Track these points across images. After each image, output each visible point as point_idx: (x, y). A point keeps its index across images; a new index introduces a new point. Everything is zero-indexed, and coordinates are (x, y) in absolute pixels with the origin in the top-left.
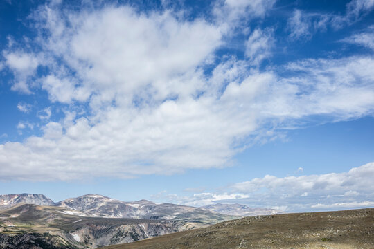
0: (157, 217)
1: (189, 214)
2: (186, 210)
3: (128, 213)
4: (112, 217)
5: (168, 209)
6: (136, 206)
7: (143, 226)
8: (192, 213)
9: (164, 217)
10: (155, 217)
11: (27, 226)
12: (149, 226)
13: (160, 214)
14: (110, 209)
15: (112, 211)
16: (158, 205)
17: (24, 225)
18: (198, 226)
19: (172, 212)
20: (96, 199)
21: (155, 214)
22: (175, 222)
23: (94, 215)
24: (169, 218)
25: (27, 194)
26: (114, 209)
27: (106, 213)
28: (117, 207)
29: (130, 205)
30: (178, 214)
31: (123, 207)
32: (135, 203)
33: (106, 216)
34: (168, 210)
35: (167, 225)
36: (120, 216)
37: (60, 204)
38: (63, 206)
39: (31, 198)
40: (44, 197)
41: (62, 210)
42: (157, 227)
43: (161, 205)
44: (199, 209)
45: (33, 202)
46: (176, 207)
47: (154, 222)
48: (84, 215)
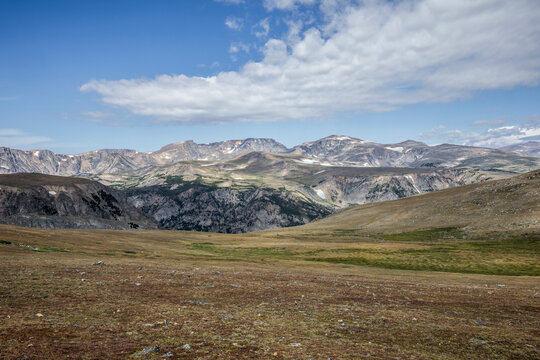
0: (431, 165)
1: (481, 159)
2: (476, 153)
3: (388, 160)
4: (366, 165)
5: (447, 151)
6: (399, 149)
7: (410, 177)
8: (485, 157)
9: (442, 165)
10: (427, 165)
11: (258, 178)
12: (419, 177)
13: (435, 160)
14: (362, 155)
15: (366, 158)
16: (433, 148)
17: (254, 178)
18: (496, 177)
19: (454, 156)
20: (343, 142)
21: (427, 160)
22: (458, 171)
23: (341, 164)
24: (448, 165)
25: (253, 139)
26: (368, 155)
27: (357, 160)
28: (370, 151)
29: (389, 148)
30: (463, 159)
31: (380, 151)
32: (396, 145)
33: (358, 165)
34: (448, 154)
35: (447, 176)
36: (377, 164)
37: (293, 150)
38: (299, 152)
39: (257, 143)
40: (273, 141)
41: (299, 158)
42: (432, 178)
43: (438, 147)
44: (498, 151)
45: (262, 150)
46: (461, 149)
47: (427, 171)
48: (328, 165)
